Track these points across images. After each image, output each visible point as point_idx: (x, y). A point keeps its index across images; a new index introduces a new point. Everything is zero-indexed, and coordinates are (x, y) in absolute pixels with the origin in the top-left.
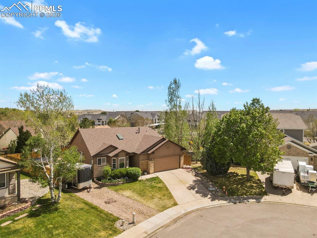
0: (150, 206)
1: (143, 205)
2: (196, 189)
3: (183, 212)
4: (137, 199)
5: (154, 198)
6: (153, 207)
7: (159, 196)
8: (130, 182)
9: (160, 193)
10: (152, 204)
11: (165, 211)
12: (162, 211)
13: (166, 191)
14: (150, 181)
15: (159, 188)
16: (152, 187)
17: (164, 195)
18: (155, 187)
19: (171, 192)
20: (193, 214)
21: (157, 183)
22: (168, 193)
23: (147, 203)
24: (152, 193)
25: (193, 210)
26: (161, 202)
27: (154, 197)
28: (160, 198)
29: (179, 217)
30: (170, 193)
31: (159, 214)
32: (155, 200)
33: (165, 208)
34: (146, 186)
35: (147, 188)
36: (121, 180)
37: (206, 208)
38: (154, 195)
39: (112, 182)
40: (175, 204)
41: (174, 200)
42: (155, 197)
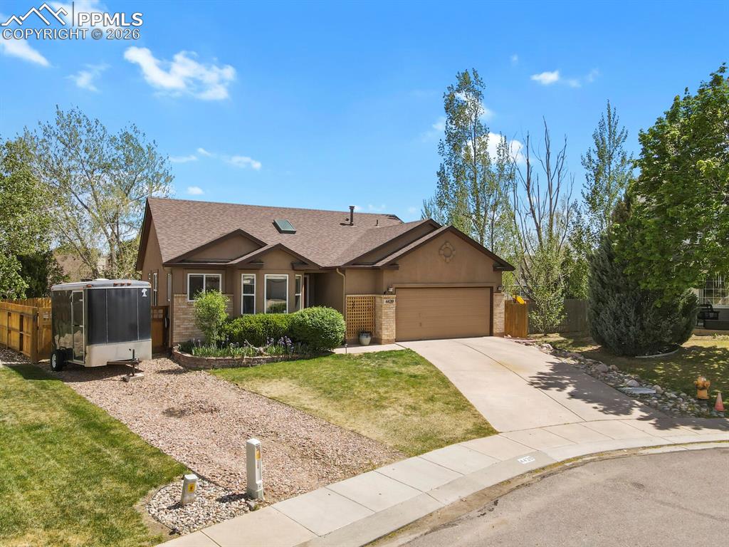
0: (364, 433)
1: (327, 424)
2: (570, 389)
3: (528, 462)
4: (312, 407)
5: (384, 407)
6: (374, 437)
7: (410, 401)
8: (300, 359)
9: (412, 390)
10: (369, 427)
11: (434, 455)
12: (417, 454)
13: (439, 388)
14: (377, 359)
15: (411, 376)
16: (384, 374)
17: (432, 399)
18: (395, 373)
19: (460, 390)
20: (586, 476)
21: (406, 365)
22: (446, 391)
23: (353, 420)
24: (382, 390)
25: (577, 458)
26: (415, 419)
27: (384, 403)
28: (415, 409)
29: (508, 482)
30: (457, 393)
31: (404, 461)
32: (389, 411)
33: (431, 441)
34: (360, 371)
35: (362, 377)
36: (265, 350)
37: (645, 452)
38: (387, 395)
39: (228, 353)
40: (484, 430)
41: (477, 415)
42: (392, 403)
